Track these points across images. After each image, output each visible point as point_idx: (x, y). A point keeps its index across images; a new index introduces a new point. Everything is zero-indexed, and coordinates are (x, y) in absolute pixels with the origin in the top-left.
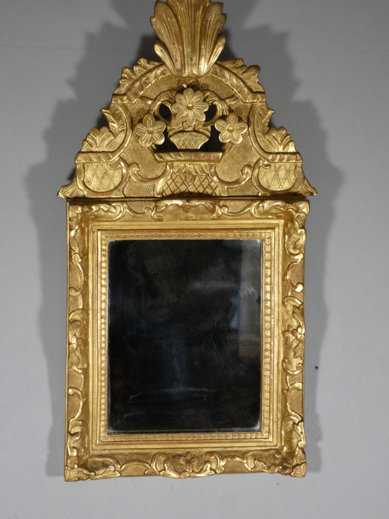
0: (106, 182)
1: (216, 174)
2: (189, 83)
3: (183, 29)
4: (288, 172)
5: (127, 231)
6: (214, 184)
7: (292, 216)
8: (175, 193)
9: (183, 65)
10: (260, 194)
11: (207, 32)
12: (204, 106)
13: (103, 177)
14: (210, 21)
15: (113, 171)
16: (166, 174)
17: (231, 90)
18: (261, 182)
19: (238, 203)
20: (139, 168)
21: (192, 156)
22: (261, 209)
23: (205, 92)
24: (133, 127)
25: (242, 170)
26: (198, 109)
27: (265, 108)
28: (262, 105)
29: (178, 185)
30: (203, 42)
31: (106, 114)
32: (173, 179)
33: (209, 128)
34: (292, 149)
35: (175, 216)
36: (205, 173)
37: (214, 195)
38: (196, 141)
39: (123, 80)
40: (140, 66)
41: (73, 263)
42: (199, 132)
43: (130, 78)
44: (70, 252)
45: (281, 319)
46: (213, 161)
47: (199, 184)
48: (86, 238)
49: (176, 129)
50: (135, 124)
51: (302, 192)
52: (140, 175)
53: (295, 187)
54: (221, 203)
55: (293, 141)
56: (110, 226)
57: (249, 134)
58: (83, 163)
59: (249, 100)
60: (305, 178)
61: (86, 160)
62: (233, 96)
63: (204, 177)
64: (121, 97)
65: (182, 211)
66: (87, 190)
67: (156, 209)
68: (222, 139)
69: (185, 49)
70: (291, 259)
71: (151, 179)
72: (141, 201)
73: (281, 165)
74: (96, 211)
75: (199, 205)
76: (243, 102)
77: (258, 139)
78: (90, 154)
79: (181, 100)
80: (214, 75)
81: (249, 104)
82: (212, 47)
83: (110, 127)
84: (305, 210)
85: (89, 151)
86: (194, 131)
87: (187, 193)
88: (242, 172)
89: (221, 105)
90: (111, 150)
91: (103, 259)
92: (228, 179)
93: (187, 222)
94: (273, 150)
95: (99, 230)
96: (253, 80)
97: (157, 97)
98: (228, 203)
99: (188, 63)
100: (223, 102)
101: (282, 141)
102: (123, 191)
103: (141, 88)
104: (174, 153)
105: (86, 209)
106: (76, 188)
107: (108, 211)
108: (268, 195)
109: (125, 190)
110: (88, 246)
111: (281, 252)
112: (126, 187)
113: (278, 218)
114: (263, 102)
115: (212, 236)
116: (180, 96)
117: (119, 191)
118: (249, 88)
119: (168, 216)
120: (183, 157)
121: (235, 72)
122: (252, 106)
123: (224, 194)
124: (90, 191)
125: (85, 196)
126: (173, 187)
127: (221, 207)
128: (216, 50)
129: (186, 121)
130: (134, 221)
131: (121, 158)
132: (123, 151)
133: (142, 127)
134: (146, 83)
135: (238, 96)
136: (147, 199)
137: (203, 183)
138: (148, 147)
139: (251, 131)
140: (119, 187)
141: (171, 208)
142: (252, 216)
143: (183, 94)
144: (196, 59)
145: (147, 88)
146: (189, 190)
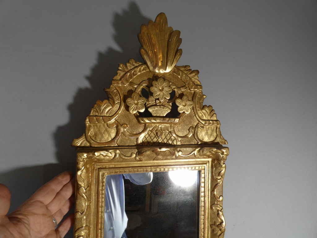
1: (174, 131)
2: (160, 76)
4: (213, 131)
5: (119, 169)
6: (173, 137)
7: (219, 157)
8: (150, 143)
9: (157, 65)
12: (170, 89)
13: (104, 133)
14: (173, 40)
15: (110, 129)
16: (145, 131)
17: (183, 83)
18: (199, 136)
19: (188, 149)
20: (128, 127)
21: (162, 120)
22: (201, 152)
23: (169, 82)
24: (125, 100)
26: (166, 91)
28: (200, 93)
29: (152, 138)
32: (149, 134)
33: (171, 104)
34: (215, 119)
35: (150, 158)
36: (168, 131)
37: (173, 144)
39: (119, 71)
40: (131, 64)
41: (79, 194)
42: (165, 106)
43: (124, 71)
44: (78, 186)
47: (164, 137)
48: (90, 175)
49: (152, 103)
50: (126, 98)
51: (220, 142)
52: (128, 132)
53: (217, 140)
54: (178, 149)
59: (193, 89)
61: (92, 121)
62: (184, 86)
63: (167, 133)
64: (117, 81)
66: (92, 141)
67: (139, 153)
68: (180, 110)
69: (158, 55)
70: (217, 182)
71: (135, 134)
72: (129, 148)
73: (209, 127)
74: (98, 156)
75: (166, 151)
76: (190, 89)
79: (156, 85)
80: (174, 73)
81: (193, 91)
83: (110, 100)
84: (226, 153)
85: (96, 115)
86: (162, 105)
87: (157, 143)
88: (189, 131)
90: (110, 115)
92: (181, 134)
93: (158, 161)
94: (205, 118)
96: (195, 78)
97: (140, 83)
98: (182, 149)
100: (179, 89)
101: (210, 113)
102: (117, 142)
105: (90, 155)
106: (85, 140)
107: (106, 156)
108: (203, 144)
111: (210, 178)
112: (119, 139)
113: (209, 157)
114: (201, 91)
116: (155, 83)
117: (114, 142)
118: (193, 82)
119: (145, 158)
120: (156, 121)
121: (185, 72)
122: (195, 92)
123: (179, 143)
124: (94, 142)
125: (91, 145)
126: (149, 139)
127: (178, 152)
128: (176, 57)
129: (159, 98)
130: (124, 162)
131: (116, 120)
132: (118, 116)
133: (131, 100)
134: (134, 75)
135: (187, 86)
136: (132, 147)
137: (167, 137)
138: (134, 114)
139: (194, 107)
140: (114, 139)
141: (148, 153)
142: (195, 157)
143: (157, 81)
144: (165, 62)
145: (134, 77)
146: (158, 141)
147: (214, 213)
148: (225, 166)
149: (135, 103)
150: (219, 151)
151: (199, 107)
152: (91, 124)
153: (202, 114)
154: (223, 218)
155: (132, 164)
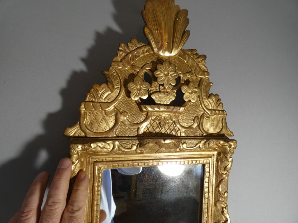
1: (178, 121)
4: (218, 122)
6: (177, 128)
7: (227, 150)
10: (203, 135)
12: (175, 75)
14: (181, 20)
16: (147, 120)
17: (189, 68)
18: (204, 128)
19: (193, 141)
20: (128, 115)
21: (166, 108)
22: (207, 145)
24: (126, 85)
26: (171, 76)
29: (155, 128)
31: (106, 75)
32: (151, 124)
33: (176, 91)
35: (152, 151)
37: (178, 136)
39: (120, 52)
40: (133, 44)
42: (169, 93)
43: (125, 51)
45: (213, 214)
47: (167, 128)
48: (85, 169)
49: (155, 90)
50: (128, 83)
52: (129, 121)
53: (222, 131)
54: (183, 141)
55: (222, 103)
56: (105, 159)
61: (88, 107)
62: (190, 72)
63: (171, 123)
64: (118, 63)
68: (185, 98)
69: (164, 36)
70: (222, 177)
71: (136, 124)
72: (129, 139)
73: (215, 117)
74: (94, 148)
75: (171, 142)
76: (196, 76)
78: (92, 103)
79: (161, 69)
80: (180, 57)
81: (199, 78)
82: (181, 37)
84: (234, 146)
85: (91, 101)
86: (167, 92)
88: (194, 121)
90: (109, 101)
92: (185, 125)
93: (160, 154)
94: (211, 108)
95: (95, 162)
96: (202, 63)
97: (143, 66)
98: (187, 141)
99: (165, 46)
100: (185, 74)
101: (216, 103)
102: (115, 132)
104: (154, 106)
105: (85, 147)
107: (104, 147)
109: (117, 131)
111: (215, 172)
112: (118, 129)
114: (207, 78)
116: (160, 66)
117: (113, 132)
118: (200, 68)
119: (147, 150)
120: (160, 109)
121: (192, 57)
122: (201, 79)
123: (183, 135)
124: (90, 132)
125: (86, 135)
126: (151, 130)
127: (183, 144)
128: (183, 39)
129: (163, 84)
130: (123, 154)
131: (115, 108)
132: (117, 103)
133: (133, 85)
134: (136, 56)
135: (193, 72)
136: (133, 138)
137: (170, 127)
138: (136, 101)
139: (200, 95)
140: (113, 129)
141: (151, 145)
142: (200, 149)
143: (162, 65)
144: (170, 44)
145: (136, 59)
146: (161, 132)
147: (218, 210)
148: (232, 160)
149: (137, 89)
150: (226, 144)
151: (206, 95)
152: (87, 111)
153: (208, 103)
154: (228, 216)
155: (132, 157)
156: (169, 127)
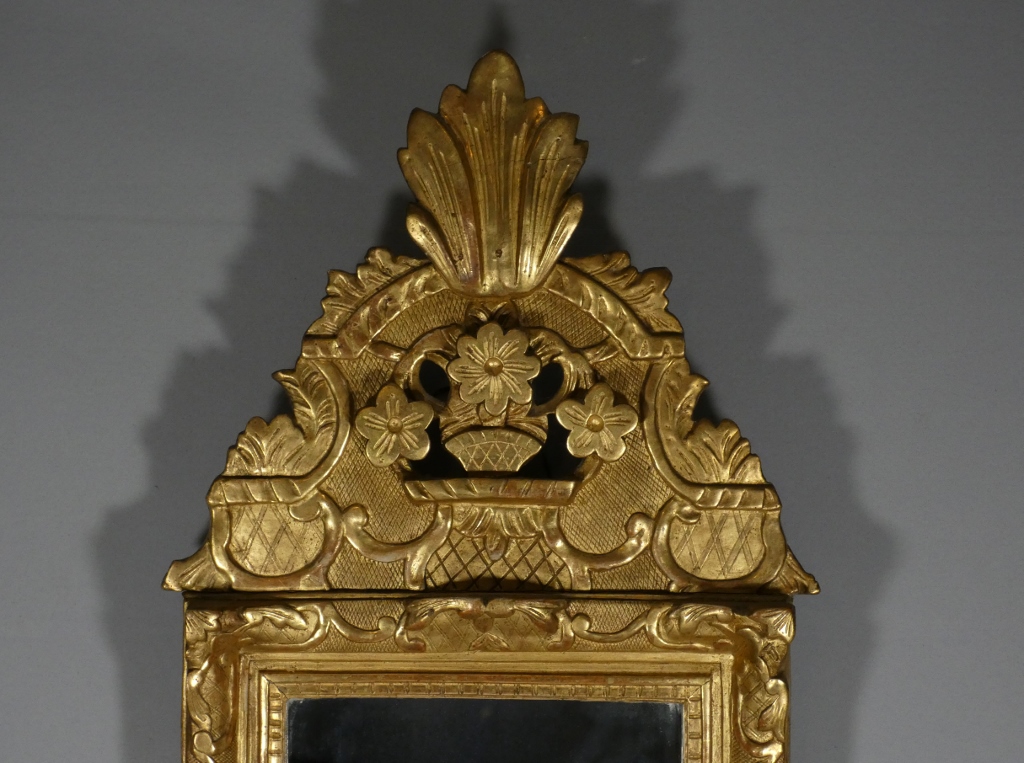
0: (283, 552)
1: (560, 533)
2: (493, 310)
3: (478, 178)
4: (744, 533)
5: (333, 677)
6: (556, 558)
7: (753, 645)
8: (457, 579)
9: (479, 268)
10: (673, 588)
11: (536, 188)
12: (529, 367)
13: (277, 541)
14: (545, 159)
15: (301, 524)
16: (435, 532)
17: (599, 329)
18: (675, 556)
19: (615, 608)
20: (367, 516)
21: (501, 489)
22: (674, 623)
23: (532, 331)
24: (352, 415)
25: (626, 526)
26: (512, 373)
27: (684, 373)
28: (677, 366)
29: (466, 560)
30: (528, 210)
31: (288, 384)
32: (451, 545)
33: (544, 419)
34: (753, 476)
35: (456, 641)
36: (533, 530)
37: (557, 587)
38: (511, 452)
39: (330, 301)
40: (373, 266)
41: (195, 756)
42: (517, 430)
43: (349, 298)
44: (189, 729)
46: (551, 502)
47: (517, 559)
48: (230, 693)
49: (462, 421)
50: (358, 408)
51: (781, 585)
52: (370, 535)
53: (761, 571)
54: (573, 607)
55: (755, 455)
56: (293, 663)
57: (644, 437)
58: (228, 505)
59: (644, 352)
60: (787, 548)
61: (235, 496)
62: (604, 342)
63: (529, 542)
64: (325, 343)
65: (471, 625)
66: (236, 571)
67: (407, 619)
68: (574, 448)
69: (483, 228)
70: (751, 754)
71: (396, 544)
72: (371, 599)
73: (727, 516)
74: (255, 625)
75: (513, 611)
76: (627, 356)
77: (667, 449)
78: (244, 483)
79: (470, 352)
80: (556, 292)
81: (643, 363)
82: (549, 221)
83: (297, 415)
84: (783, 631)
85: (243, 474)
86: (507, 426)
87: (487, 579)
88: (626, 531)
89: (573, 363)
90: (298, 473)
91: (274, 746)
92: (592, 546)
93: (487, 654)
94: (704, 478)
95: (263, 672)
96: (652, 303)
97: (414, 344)
98: (589, 608)
99: (490, 262)
100: (578, 357)
101: (728, 455)
102: (326, 575)
103: (375, 321)
104: (454, 481)
105: (228, 620)
106: (209, 567)
107: (285, 625)
108: (695, 589)
109: (332, 571)
110: (236, 713)
111: (728, 737)
112: (334, 565)
113: (720, 648)
114: (679, 358)
115: (550, 691)
116: (469, 343)
118: (646, 323)
119: (437, 639)
120: (471, 490)
121: (609, 282)
122: (651, 367)
123: (582, 584)
125: (229, 585)
127: (573, 619)
130: (353, 651)
131: (322, 492)
132: (329, 475)
133: (374, 417)
134: (387, 311)
135: (616, 342)
136: (384, 596)
137: (528, 556)
138: (389, 466)
140: (319, 563)
142: (651, 643)
143: (475, 336)
144: (510, 253)
145: (389, 320)
146: (492, 574)
149: (388, 427)
151: (676, 427)
152: (231, 508)
153: (685, 460)
155: (385, 661)
156: (524, 556)
